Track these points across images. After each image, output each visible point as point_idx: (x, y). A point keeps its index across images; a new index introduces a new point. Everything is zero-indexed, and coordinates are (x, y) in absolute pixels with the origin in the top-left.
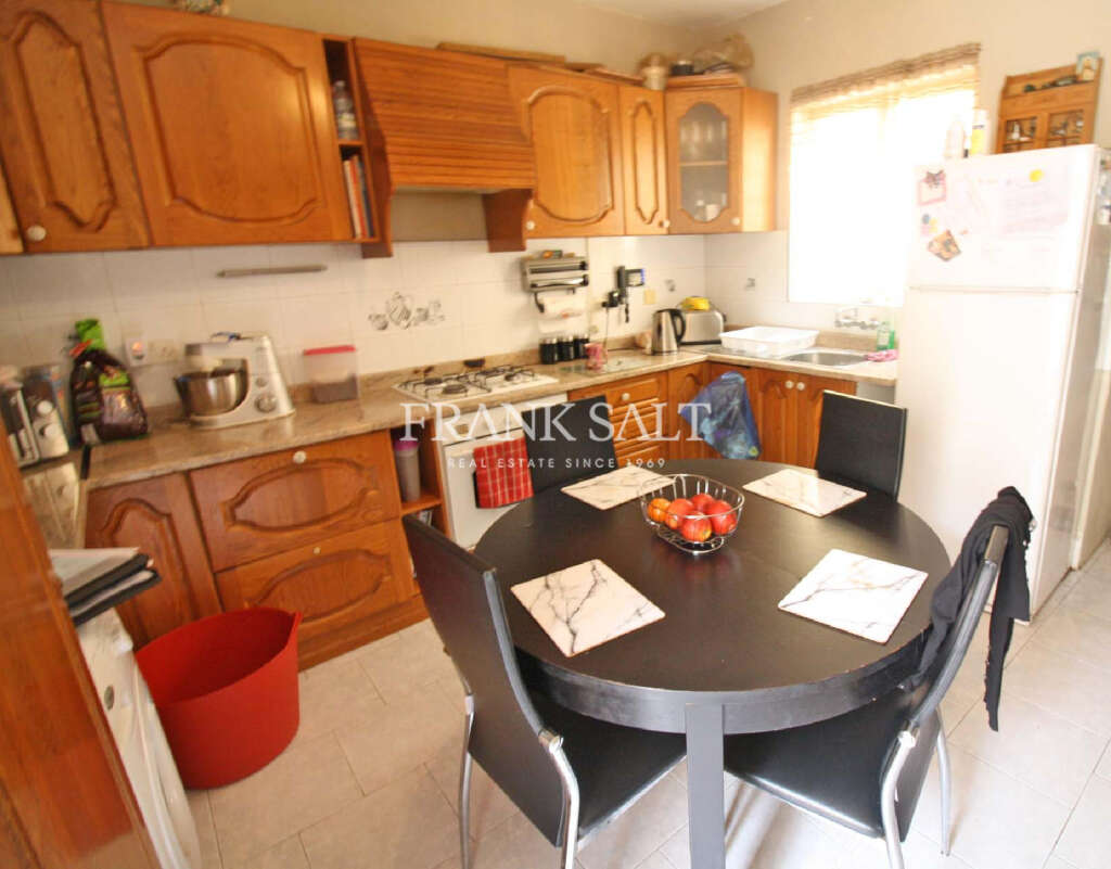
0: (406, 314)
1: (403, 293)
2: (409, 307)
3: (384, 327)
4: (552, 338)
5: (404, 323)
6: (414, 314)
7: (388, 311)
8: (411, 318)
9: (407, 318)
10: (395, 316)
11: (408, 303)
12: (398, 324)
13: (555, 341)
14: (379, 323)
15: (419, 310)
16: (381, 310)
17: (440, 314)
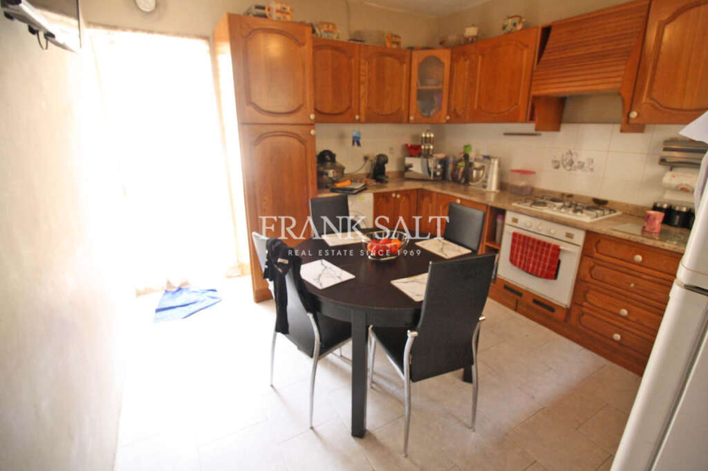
0: (571, 163)
1: (573, 152)
2: (574, 159)
3: (557, 167)
4: (682, 206)
5: (568, 168)
6: (576, 164)
7: (563, 160)
8: (573, 165)
9: (571, 165)
10: (565, 163)
11: (574, 158)
12: (565, 167)
13: (684, 210)
14: (556, 164)
15: (579, 162)
16: (559, 159)
17: (591, 167)
